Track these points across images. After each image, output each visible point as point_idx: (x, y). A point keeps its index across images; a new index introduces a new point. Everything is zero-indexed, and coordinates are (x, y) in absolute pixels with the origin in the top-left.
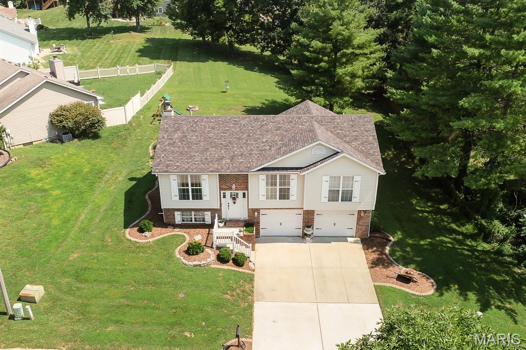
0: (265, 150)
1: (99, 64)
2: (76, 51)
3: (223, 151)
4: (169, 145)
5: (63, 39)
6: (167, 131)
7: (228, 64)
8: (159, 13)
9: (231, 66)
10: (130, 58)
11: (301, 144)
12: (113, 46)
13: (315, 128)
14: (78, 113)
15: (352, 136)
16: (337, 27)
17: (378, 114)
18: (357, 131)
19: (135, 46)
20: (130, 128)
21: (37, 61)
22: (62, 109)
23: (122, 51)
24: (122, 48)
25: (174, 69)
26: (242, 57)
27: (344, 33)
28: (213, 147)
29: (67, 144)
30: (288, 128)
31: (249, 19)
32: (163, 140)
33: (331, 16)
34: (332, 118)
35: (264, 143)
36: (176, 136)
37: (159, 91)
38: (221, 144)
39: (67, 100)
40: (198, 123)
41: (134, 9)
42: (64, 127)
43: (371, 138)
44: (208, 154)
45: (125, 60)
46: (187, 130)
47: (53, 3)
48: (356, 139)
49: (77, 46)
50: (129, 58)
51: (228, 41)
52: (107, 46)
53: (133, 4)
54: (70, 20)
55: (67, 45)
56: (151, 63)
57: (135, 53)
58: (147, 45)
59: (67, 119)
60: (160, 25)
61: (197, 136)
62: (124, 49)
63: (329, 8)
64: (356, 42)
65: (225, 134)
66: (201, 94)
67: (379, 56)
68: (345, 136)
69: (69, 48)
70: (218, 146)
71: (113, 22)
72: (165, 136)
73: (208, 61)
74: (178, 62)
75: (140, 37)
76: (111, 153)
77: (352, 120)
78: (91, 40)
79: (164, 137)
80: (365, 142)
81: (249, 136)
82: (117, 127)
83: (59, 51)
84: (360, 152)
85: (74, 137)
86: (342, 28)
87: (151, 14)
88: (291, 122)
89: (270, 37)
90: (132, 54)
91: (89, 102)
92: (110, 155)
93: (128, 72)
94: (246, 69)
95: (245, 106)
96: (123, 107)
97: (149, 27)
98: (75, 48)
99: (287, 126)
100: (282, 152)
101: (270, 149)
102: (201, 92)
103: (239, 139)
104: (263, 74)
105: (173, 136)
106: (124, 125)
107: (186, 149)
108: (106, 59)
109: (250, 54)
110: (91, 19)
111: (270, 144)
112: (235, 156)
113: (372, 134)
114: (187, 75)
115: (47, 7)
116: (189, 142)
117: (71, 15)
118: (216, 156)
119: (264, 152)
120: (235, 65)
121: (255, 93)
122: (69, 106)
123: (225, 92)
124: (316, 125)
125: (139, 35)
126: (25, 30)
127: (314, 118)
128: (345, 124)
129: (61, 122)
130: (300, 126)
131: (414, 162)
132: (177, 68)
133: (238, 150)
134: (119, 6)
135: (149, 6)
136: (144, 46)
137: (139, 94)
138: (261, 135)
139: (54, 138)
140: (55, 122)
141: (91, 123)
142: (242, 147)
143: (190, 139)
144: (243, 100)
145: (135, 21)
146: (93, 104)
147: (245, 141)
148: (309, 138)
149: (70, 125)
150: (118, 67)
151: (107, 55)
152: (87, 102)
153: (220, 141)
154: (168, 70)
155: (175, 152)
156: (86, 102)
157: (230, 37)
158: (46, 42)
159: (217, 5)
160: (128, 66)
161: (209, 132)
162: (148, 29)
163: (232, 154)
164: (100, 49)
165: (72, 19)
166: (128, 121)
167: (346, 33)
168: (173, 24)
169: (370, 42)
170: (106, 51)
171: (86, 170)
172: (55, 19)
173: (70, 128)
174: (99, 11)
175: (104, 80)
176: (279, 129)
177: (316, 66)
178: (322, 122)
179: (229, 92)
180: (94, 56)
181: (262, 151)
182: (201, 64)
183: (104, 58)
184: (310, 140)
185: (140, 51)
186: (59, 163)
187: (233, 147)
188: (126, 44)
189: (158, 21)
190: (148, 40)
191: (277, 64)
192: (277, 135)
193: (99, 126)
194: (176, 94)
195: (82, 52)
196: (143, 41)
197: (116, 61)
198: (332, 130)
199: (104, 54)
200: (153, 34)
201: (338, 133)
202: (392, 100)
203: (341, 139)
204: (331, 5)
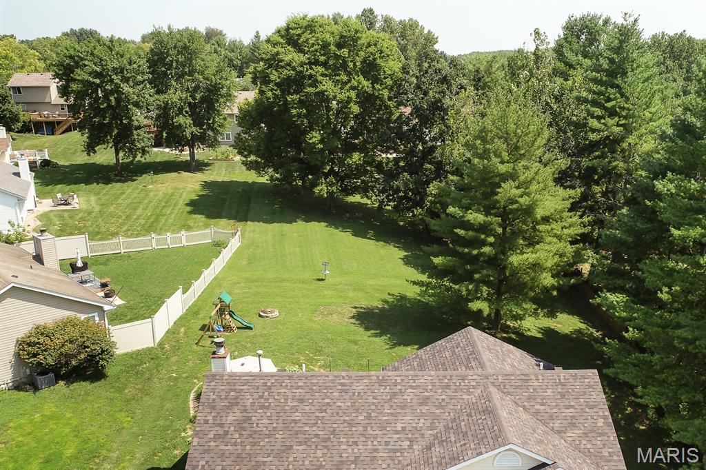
0: (401, 450)
1: (125, 228)
2: (93, 203)
3: (319, 453)
4: (215, 438)
5: (77, 182)
6: (214, 408)
7: (327, 226)
8: (225, 140)
9: (332, 230)
10: (175, 217)
11: (472, 446)
12: (151, 194)
13: (495, 406)
14: (67, 338)
15: (565, 418)
16: (508, 190)
17: (570, 317)
18: (572, 407)
19: (184, 195)
20: (160, 355)
21: (21, 229)
22: (40, 331)
23: (163, 204)
24: (164, 197)
25: (242, 236)
26: (348, 212)
27: (521, 200)
28: (300, 443)
29: (44, 392)
30: (443, 400)
31: (360, 159)
32: (206, 428)
33: (498, 172)
34: (523, 377)
35: (397, 432)
36: (231, 418)
37: (215, 278)
38: (317, 436)
39: (49, 316)
40: (273, 389)
41: (186, 138)
42: (39, 364)
43: (601, 422)
44: (291, 459)
45: (166, 220)
46: (253, 404)
47: (70, 125)
48: (573, 425)
49: (96, 194)
50: (173, 216)
51: (327, 193)
52: (142, 195)
53: (185, 131)
54: (89, 155)
55: (81, 193)
56: (207, 226)
57: (184, 207)
58: (203, 193)
59: (45, 350)
60: (227, 159)
61: (269, 418)
62: (168, 200)
63: (495, 160)
64: (540, 213)
65: (324, 414)
66: (283, 284)
67: (576, 232)
68: (551, 418)
69: (82, 199)
70: (309, 439)
71: (156, 154)
72: (210, 418)
73: (296, 222)
74: (249, 223)
75: (194, 180)
76: (120, 411)
77: (561, 384)
78: (119, 185)
79: (206, 422)
80: (592, 431)
81: (369, 417)
82: (138, 353)
83: (66, 205)
84: (584, 453)
85: (58, 378)
86: (518, 192)
87: (213, 144)
88: (448, 387)
89: (391, 188)
90: (180, 209)
91: (90, 315)
92: (118, 415)
93: (169, 241)
94: (356, 234)
95: (356, 308)
96: (150, 320)
97: (210, 162)
98: (93, 198)
99: (440, 396)
100: (434, 459)
101: (410, 447)
102: (283, 280)
103: (351, 425)
104: (382, 243)
105: (224, 418)
106: (150, 350)
107: (248, 447)
108: (137, 219)
109: (360, 206)
110: (121, 154)
111: (410, 436)
112: (342, 463)
113: (601, 414)
114: (262, 247)
115: (61, 131)
116: (255, 432)
117: (90, 148)
118: (307, 463)
119: (398, 454)
120: (337, 228)
121: (371, 282)
122: (50, 326)
123: (322, 280)
124: (496, 395)
125: (192, 177)
126: (14, 174)
127: (491, 379)
128: (549, 391)
129: (35, 355)
130: (465, 397)
131: (647, 414)
132: (247, 234)
133: (350, 451)
134: (165, 135)
135: (210, 133)
136: (199, 196)
137: (180, 291)
138: (392, 414)
139: (23, 380)
140: (24, 354)
141: (88, 356)
142: (355, 443)
143: (257, 424)
144: (351, 294)
145: (188, 152)
146: (97, 319)
147: (361, 429)
148: (488, 432)
149: (50, 361)
150: (153, 235)
151: (139, 212)
152: (86, 316)
153: (314, 428)
154: (233, 240)
155: (227, 454)
156: (83, 317)
157: (330, 186)
158: (50, 187)
159: (311, 141)
160: (168, 234)
161: (295, 409)
162: (207, 165)
163: (337, 458)
164: (130, 201)
165: (92, 154)
166: (158, 340)
167: (524, 201)
168: (244, 163)
169: (562, 211)
170: (140, 203)
171: (69, 452)
172: (70, 149)
173: (51, 365)
174: (133, 142)
175: (129, 257)
176: (425, 401)
177: (475, 252)
178: (504, 386)
179: (329, 281)
180: (120, 213)
181: (395, 451)
182: (285, 227)
183: (135, 217)
184: (489, 436)
185: (192, 203)
186: (20, 439)
187: (340, 443)
188: (172, 191)
189: (223, 154)
190: (206, 185)
191: (402, 223)
192: (423, 415)
193: (102, 359)
194: (242, 284)
195: (102, 205)
196: (198, 187)
197: (153, 222)
198: (526, 404)
199: (135, 209)
200: (215, 173)
201: (538, 412)
202: (604, 309)
203: (545, 424)
204: (498, 155)
